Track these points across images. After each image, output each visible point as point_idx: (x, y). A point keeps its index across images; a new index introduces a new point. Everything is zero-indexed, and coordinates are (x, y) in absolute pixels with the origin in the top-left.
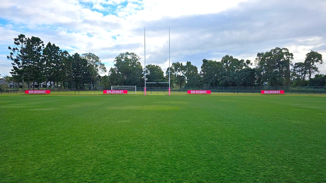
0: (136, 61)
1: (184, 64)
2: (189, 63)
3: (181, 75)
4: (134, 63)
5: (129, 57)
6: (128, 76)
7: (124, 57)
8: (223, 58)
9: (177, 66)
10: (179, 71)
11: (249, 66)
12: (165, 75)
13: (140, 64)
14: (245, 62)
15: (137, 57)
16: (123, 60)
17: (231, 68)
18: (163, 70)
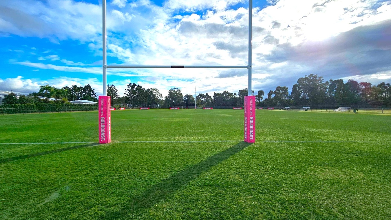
0: (179, 92)
1: (205, 95)
2: (207, 94)
3: (203, 100)
4: (178, 94)
5: (176, 90)
6: (175, 101)
7: (173, 90)
8: (224, 92)
9: (201, 95)
10: (202, 98)
11: (236, 96)
12: (195, 100)
13: (182, 94)
14: (233, 94)
15: (180, 90)
16: (172, 92)
17: (226, 97)
18: (194, 97)
